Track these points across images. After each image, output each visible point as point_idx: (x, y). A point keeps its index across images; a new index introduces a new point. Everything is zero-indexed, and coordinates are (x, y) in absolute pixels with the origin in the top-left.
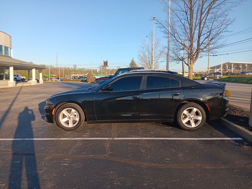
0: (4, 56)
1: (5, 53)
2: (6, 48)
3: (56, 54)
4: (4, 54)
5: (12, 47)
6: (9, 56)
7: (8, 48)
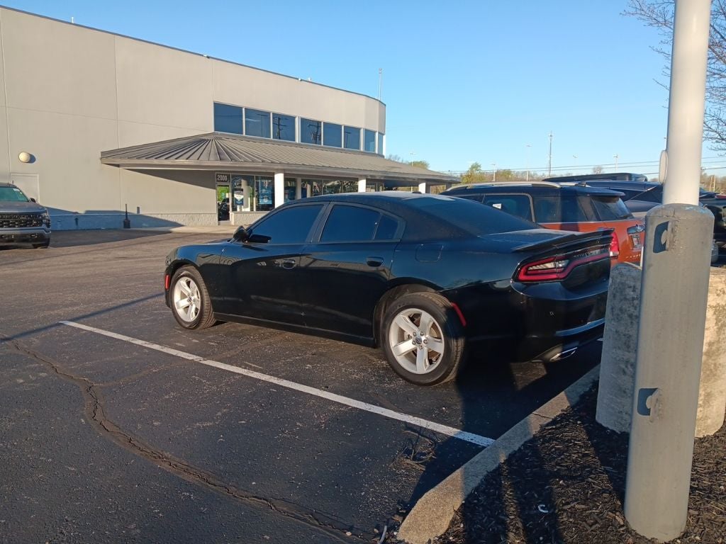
0: (363, 153)
1: (367, 147)
2: (370, 135)
3: (549, 138)
4: (362, 149)
5: (386, 130)
6: (377, 152)
7: (374, 132)
